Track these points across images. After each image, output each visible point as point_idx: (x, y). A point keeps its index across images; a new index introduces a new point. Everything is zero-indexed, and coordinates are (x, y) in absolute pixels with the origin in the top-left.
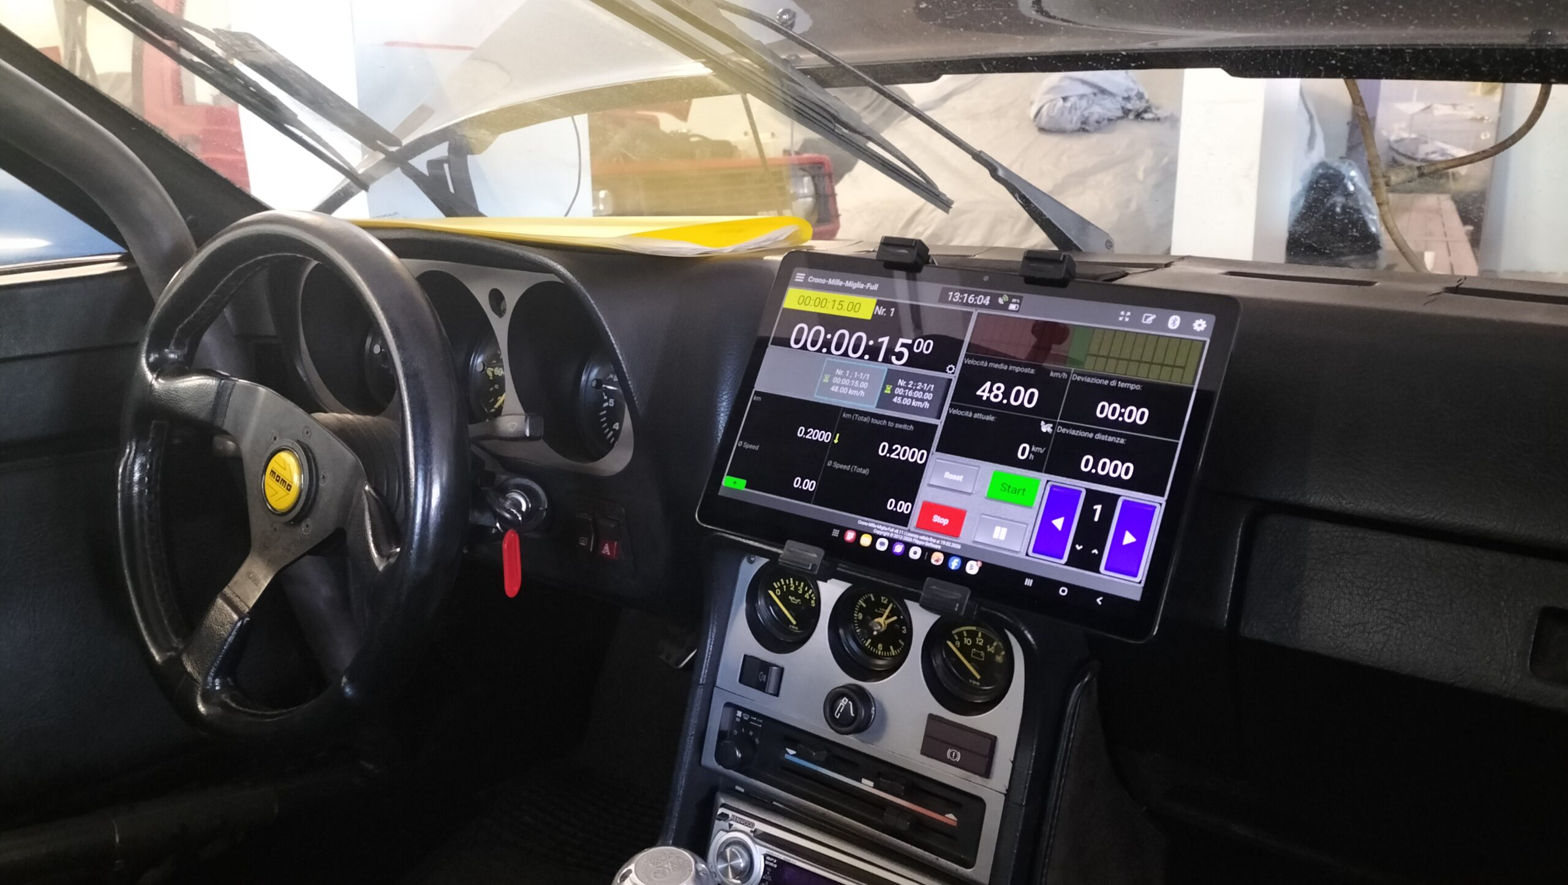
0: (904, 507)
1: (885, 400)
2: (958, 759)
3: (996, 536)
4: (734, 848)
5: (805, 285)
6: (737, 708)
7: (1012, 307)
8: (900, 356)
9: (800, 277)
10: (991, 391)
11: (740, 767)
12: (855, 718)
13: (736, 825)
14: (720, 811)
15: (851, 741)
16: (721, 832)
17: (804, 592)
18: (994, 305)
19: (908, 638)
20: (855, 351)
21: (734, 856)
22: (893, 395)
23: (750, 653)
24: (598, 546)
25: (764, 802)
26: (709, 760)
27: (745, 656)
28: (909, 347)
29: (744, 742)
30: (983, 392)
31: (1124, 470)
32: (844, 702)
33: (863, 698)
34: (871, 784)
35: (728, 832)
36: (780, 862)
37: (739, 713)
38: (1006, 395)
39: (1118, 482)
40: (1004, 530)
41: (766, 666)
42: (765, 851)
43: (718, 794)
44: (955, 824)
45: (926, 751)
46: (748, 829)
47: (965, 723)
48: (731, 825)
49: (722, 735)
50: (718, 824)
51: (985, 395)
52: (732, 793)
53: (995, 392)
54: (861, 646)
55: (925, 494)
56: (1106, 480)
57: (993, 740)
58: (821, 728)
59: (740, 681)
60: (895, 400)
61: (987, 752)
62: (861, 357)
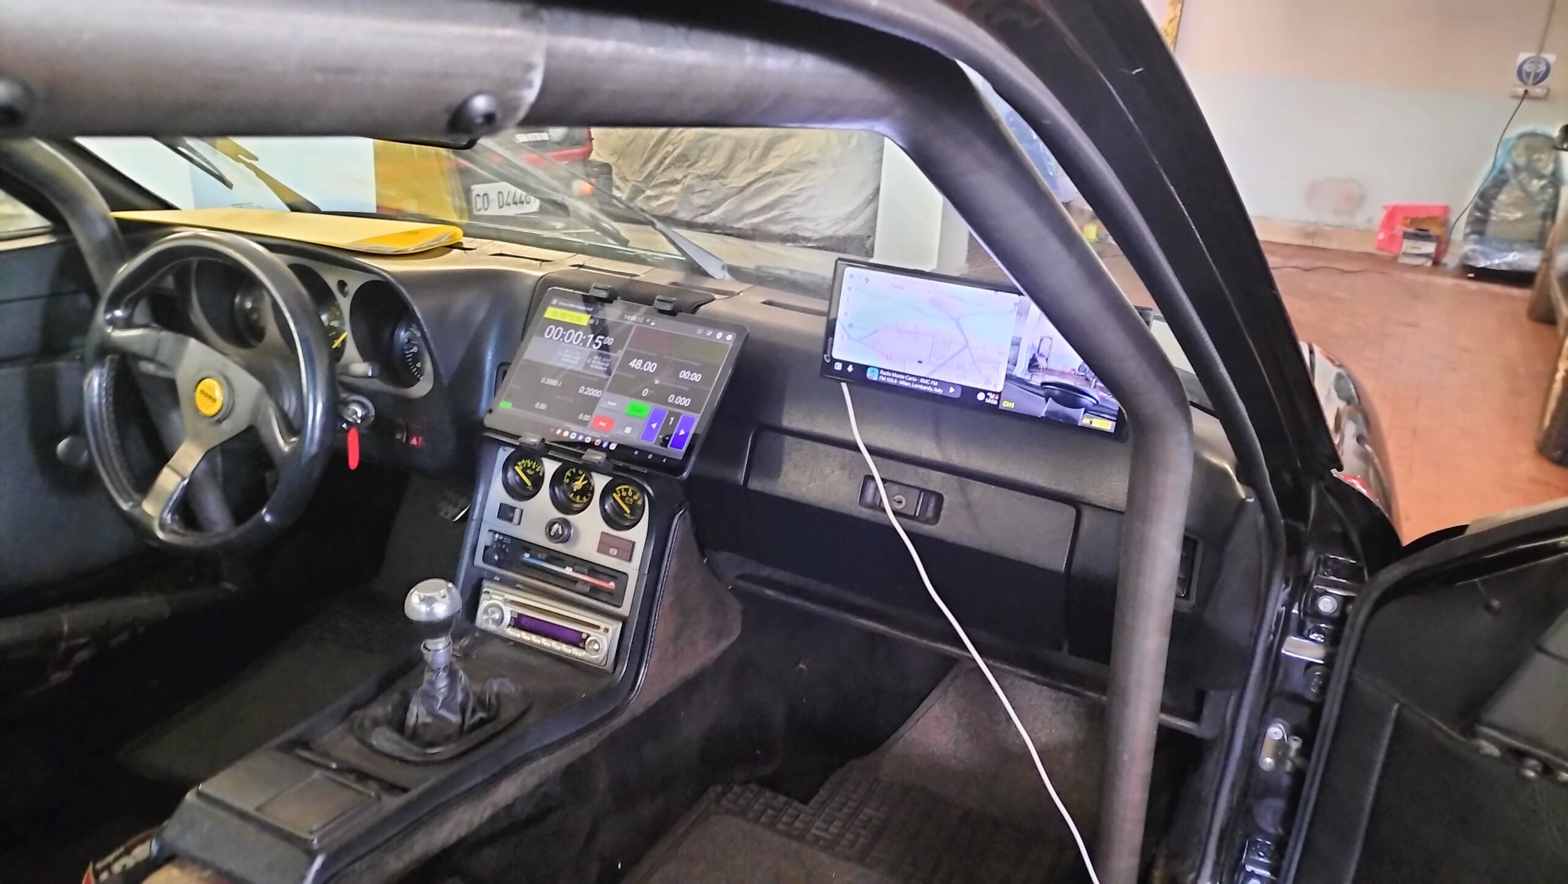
0: (587, 418)
1: (587, 366)
2: (616, 553)
3: (626, 431)
4: (493, 609)
5: (557, 306)
6: (495, 532)
7: (653, 324)
8: (597, 344)
9: (555, 302)
10: (636, 363)
11: (498, 564)
12: (561, 535)
13: (493, 596)
14: (485, 590)
15: (559, 547)
16: (485, 601)
17: (536, 468)
18: (644, 322)
19: (592, 492)
20: (576, 340)
21: (493, 613)
22: (591, 364)
23: (504, 502)
24: (408, 439)
25: (511, 584)
26: (479, 561)
27: (501, 504)
28: (602, 340)
29: (500, 551)
30: (632, 364)
31: (685, 402)
32: (556, 526)
33: (566, 524)
34: (571, 569)
35: (489, 600)
36: (519, 614)
37: (497, 536)
38: (642, 366)
39: (682, 407)
40: (630, 429)
41: (513, 509)
42: (511, 609)
43: (484, 581)
44: (614, 588)
45: (599, 551)
46: (501, 598)
47: (621, 536)
48: (491, 597)
49: (486, 548)
50: (483, 596)
51: (633, 366)
52: (491, 579)
53: (638, 364)
54: (568, 498)
55: (597, 411)
56: (679, 406)
57: (634, 544)
58: (543, 541)
59: (498, 517)
60: (592, 366)
61: (630, 549)
62: (578, 344)
